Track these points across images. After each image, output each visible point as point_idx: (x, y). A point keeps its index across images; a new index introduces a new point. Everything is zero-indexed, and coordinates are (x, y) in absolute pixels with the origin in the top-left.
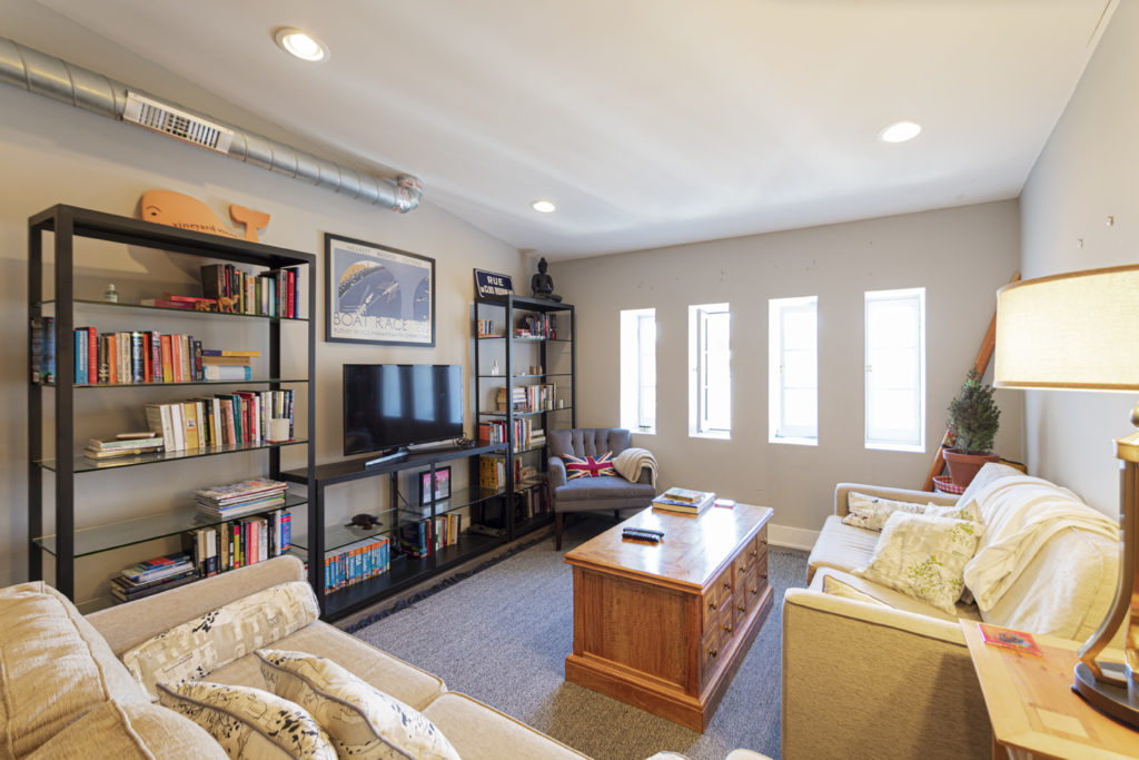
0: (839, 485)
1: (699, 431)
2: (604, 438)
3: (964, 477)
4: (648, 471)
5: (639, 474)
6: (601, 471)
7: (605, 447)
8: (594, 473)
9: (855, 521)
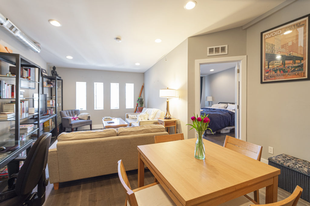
0: (126, 114)
1: (96, 108)
2: (74, 112)
3: (141, 110)
4: (89, 117)
5: (87, 118)
6: (76, 119)
7: (74, 114)
8: (75, 119)
9: (130, 118)
